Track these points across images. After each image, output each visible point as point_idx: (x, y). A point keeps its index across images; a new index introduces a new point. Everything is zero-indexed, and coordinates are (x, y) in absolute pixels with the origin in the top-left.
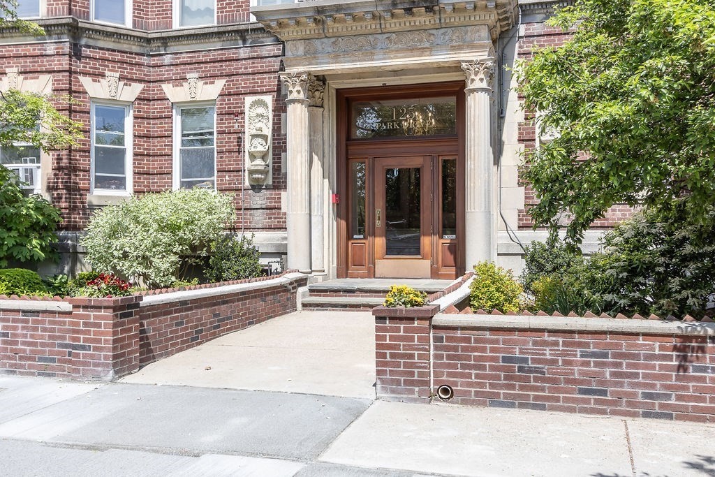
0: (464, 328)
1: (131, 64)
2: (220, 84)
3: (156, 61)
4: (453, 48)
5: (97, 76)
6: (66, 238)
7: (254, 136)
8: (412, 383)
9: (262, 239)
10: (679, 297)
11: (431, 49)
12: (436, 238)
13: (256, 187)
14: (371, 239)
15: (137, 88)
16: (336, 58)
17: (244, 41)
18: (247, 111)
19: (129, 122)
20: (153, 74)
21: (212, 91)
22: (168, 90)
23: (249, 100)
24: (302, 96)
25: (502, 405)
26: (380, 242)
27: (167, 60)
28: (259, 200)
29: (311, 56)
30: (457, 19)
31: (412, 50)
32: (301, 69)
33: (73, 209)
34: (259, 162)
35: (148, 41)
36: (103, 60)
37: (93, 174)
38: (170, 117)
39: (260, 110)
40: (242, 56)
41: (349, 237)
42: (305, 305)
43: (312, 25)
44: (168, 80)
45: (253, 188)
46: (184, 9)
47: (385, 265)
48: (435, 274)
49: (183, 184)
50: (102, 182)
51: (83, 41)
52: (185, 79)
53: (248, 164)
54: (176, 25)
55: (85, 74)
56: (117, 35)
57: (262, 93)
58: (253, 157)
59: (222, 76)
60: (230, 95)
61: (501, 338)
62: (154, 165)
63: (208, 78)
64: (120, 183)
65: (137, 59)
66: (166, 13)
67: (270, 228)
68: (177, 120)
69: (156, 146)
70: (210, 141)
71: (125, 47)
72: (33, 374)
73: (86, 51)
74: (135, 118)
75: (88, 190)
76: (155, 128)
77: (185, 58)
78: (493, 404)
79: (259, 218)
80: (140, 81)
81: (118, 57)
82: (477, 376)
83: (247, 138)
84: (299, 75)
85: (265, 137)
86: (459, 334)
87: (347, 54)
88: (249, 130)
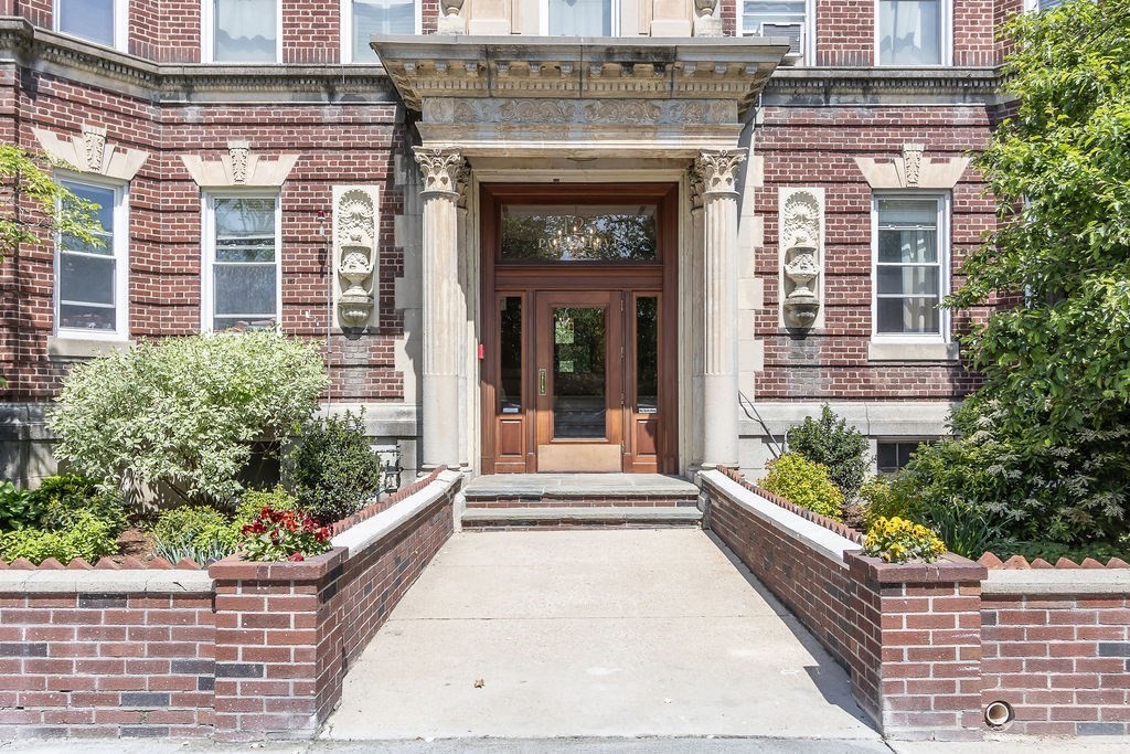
0: (1032, 597)
1: (126, 115)
2: (287, 163)
3: (170, 114)
4: (689, 131)
5: (68, 130)
6: (13, 415)
7: (347, 250)
8: (951, 703)
9: (376, 416)
11: (655, 130)
12: (628, 412)
13: (353, 331)
14: (530, 413)
15: (138, 158)
16: (507, 131)
17: (332, 95)
18: (335, 206)
19: (121, 214)
20: (165, 136)
21: (274, 171)
22: (193, 164)
23: (339, 191)
24: (449, 188)
25: (1100, 730)
26: (544, 418)
27: (191, 114)
28: (358, 351)
29: (467, 124)
30: (695, 88)
31: (627, 128)
32: (448, 144)
33: (21, 362)
34: (357, 290)
35: (158, 79)
36: (77, 103)
37: (57, 301)
38: (197, 211)
39: (358, 208)
40: (327, 118)
41: (499, 412)
42: (466, 524)
43: (472, 74)
44: (194, 149)
45: (347, 332)
46: (220, 35)
47: (553, 453)
48: (627, 466)
49: (220, 325)
50: (73, 317)
51: (41, 66)
52: (225, 149)
53: (337, 295)
54: (207, 57)
55: (44, 124)
56: (104, 63)
57: (362, 180)
58: (346, 282)
59: (291, 148)
60: (305, 179)
61: (1097, 611)
62: (168, 289)
63: (267, 150)
64: (106, 319)
65: (137, 108)
66: (192, 36)
67: (376, 397)
68: (208, 217)
69: (171, 258)
70: (270, 256)
71: (116, 84)
72: (110, 733)
73: (45, 85)
74: (134, 208)
75: (49, 329)
76: (168, 227)
77: (224, 114)
78: (1084, 730)
79: (357, 380)
80: (143, 146)
81: (105, 101)
82: (1057, 682)
83: (336, 252)
84: (446, 153)
85: (367, 252)
86: (1023, 607)
87: (525, 126)
88: (339, 239)
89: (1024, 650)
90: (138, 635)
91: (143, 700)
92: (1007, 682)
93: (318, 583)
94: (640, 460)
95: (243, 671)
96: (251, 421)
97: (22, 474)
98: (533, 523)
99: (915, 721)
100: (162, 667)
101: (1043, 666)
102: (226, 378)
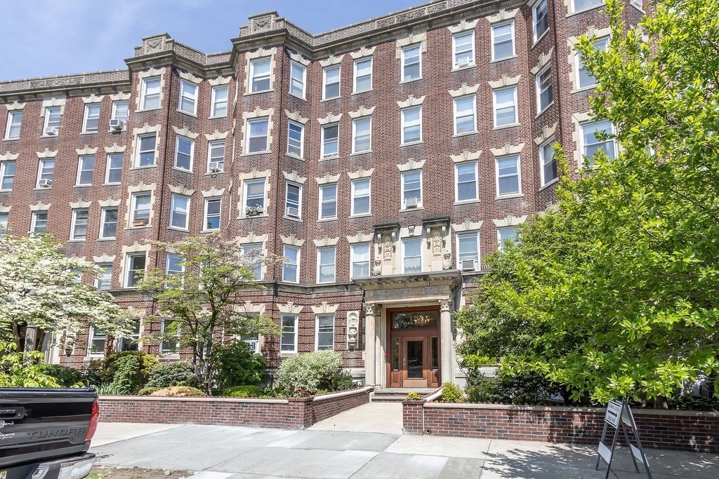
0: (435, 408)
1: (298, 298)
2: (336, 306)
3: (309, 296)
4: (435, 294)
5: (284, 303)
6: (269, 372)
7: (350, 328)
8: (417, 428)
9: (354, 372)
10: (523, 396)
11: (426, 295)
12: (429, 370)
13: (351, 349)
14: (401, 371)
15: (301, 308)
16: (386, 298)
17: (347, 289)
18: (348, 317)
19: (296, 322)
20: (307, 302)
21: (333, 309)
22: (314, 308)
23: (349, 313)
24: (372, 313)
25: (449, 436)
26: (405, 372)
27: (314, 296)
28: (353, 355)
29: (376, 297)
30: (436, 283)
31: (418, 295)
32: (372, 302)
33: (272, 359)
34: (353, 339)
35: (306, 288)
36: (287, 297)
37: (281, 344)
38: (314, 320)
39: (353, 317)
40: (346, 295)
41: (392, 370)
42: (373, 400)
43: (376, 284)
44: (314, 305)
45: (350, 350)
46: (321, 275)
47: (407, 382)
48: (429, 386)
49: (319, 348)
50: (284, 348)
51: (279, 290)
52: (321, 304)
53: (348, 340)
54: (318, 282)
55: (279, 303)
56: (293, 287)
57: (355, 310)
58: (350, 336)
59: (337, 303)
60: (340, 310)
61: (448, 411)
62: (307, 340)
63: (331, 304)
64: (292, 348)
65: (301, 296)
66: (314, 277)
67: (357, 367)
68: (317, 321)
69: (307, 332)
70: (332, 330)
71: (296, 291)
72: (271, 427)
73: (280, 294)
74: (299, 320)
75: (278, 351)
76: (307, 324)
77: (321, 295)
78: (446, 435)
79: (352, 362)
80: (302, 305)
81: (293, 295)
82: (440, 425)
83: (348, 328)
84: (371, 304)
85: (355, 328)
86: (433, 410)
87: (391, 296)
88: (349, 326)
89: (433, 419)
90: (277, 410)
91: (277, 422)
92: (430, 425)
93: (305, 402)
94: (433, 384)
95: (292, 417)
96: (320, 373)
97: (271, 386)
98: (390, 400)
99: (409, 431)
100: (280, 416)
101: (436, 422)
102: (314, 362)
